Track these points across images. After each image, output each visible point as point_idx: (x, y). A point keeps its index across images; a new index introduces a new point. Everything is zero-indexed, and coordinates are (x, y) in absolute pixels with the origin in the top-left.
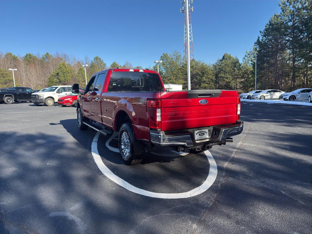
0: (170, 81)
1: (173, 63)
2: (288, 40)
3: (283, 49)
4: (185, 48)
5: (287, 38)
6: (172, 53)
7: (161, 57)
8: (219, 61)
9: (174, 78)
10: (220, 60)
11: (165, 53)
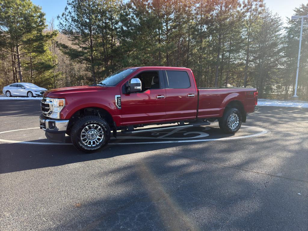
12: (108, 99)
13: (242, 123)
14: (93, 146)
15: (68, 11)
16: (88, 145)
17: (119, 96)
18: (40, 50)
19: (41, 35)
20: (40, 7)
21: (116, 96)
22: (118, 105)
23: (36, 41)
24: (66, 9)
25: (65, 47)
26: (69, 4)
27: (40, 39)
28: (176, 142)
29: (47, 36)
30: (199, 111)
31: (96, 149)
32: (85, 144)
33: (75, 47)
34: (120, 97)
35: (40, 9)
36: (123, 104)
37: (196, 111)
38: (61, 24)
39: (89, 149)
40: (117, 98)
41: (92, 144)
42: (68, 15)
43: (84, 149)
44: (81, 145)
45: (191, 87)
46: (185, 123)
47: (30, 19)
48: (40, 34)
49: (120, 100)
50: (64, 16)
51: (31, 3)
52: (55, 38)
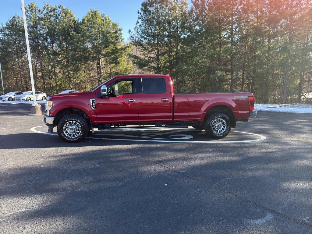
12: (85, 102)
13: (232, 129)
14: (73, 137)
15: (139, 24)
16: (69, 137)
17: (94, 99)
18: (115, 61)
19: (116, 49)
20: (117, 24)
21: (91, 100)
22: (93, 107)
23: (112, 54)
24: (138, 23)
25: (136, 57)
26: (140, 18)
27: (115, 51)
28: (149, 141)
29: (122, 49)
30: (174, 115)
31: (74, 140)
32: (67, 136)
33: (143, 57)
34: (95, 101)
35: (117, 26)
36: (96, 106)
37: (171, 115)
38: (132, 37)
39: (69, 140)
40: (92, 101)
41: (72, 136)
42: (139, 29)
43: (65, 139)
44: (63, 136)
45: (166, 92)
46: (162, 125)
47: (108, 35)
48: (115, 47)
49: (95, 102)
50: (136, 29)
51: (110, 22)
52: (128, 50)
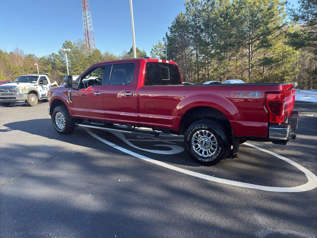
0: (76, 72)
1: (78, 52)
2: (191, 38)
3: (186, 46)
4: (85, 37)
5: (190, 36)
6: (76, 41)
7: (64, 44)
8: (127, 53)
9: (81, 69)
10: (129, 53)
11: (68, 41)
22: (70, 99)
40: (70, 93)
